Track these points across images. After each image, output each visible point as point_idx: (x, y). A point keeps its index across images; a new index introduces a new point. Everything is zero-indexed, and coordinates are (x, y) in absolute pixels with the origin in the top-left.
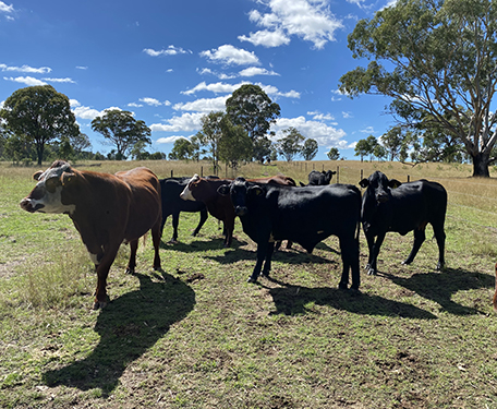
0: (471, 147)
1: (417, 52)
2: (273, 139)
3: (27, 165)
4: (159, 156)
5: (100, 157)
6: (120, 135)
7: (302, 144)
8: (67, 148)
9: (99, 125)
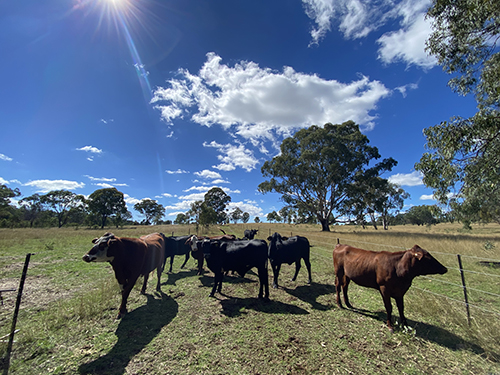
0: (320, 217)
1: (291, 175)
2: (228, 213)
3: (95, 228)
4: (168, 222)
5: (136, 224)
6: (149, 212)
7: (242, 215)
8: (119, 219)
9: (138, 207)
